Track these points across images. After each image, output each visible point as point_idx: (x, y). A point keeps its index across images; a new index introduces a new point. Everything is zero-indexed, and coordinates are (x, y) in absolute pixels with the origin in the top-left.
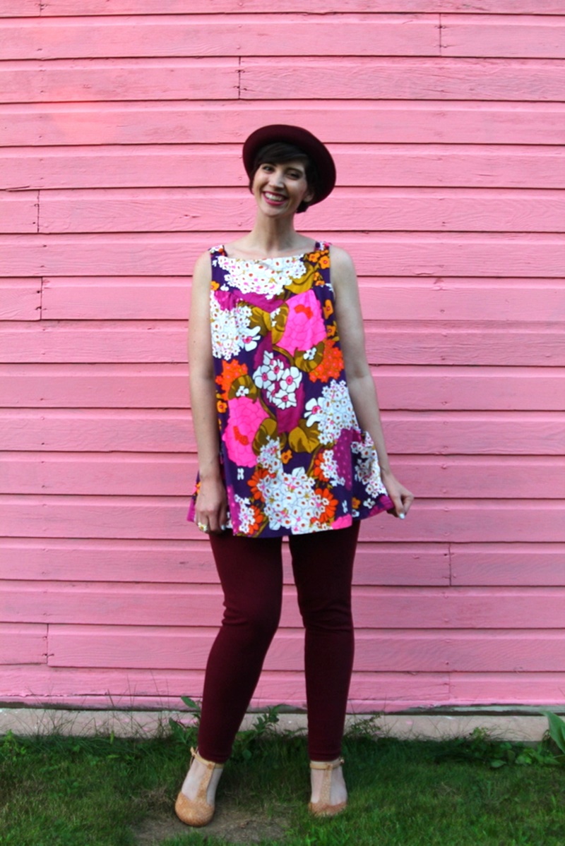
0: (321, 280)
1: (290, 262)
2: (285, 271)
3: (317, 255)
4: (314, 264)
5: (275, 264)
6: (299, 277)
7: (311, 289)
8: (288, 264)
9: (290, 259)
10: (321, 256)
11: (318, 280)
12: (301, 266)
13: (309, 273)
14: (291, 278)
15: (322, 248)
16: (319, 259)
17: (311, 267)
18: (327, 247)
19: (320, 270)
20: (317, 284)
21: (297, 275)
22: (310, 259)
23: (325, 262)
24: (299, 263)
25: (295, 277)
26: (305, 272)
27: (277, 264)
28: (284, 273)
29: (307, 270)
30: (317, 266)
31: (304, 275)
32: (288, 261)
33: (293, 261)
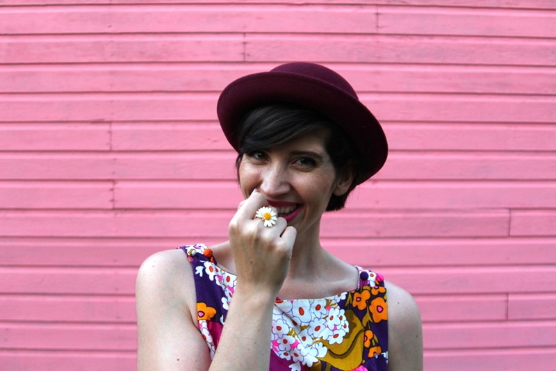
0: (377, 345)
1: (323, 310)
2: (314, 325)
3: (366, 295)
4: (361, 314)
5: (296, 312)
6: (339, 340)
7: (361, 364)
8: (318, 313)
9: (323, 303)
10: (373, 297)
11: (371, 346)
12: (341, 318)
13: (356, 331)
14: (325, 343)
15: (372, 281)
16: (369, 302)
17: (356, 320)
18: (380, 283)
19: (372, 326)
20: (371, 355)
21: (336, 336)
22: (355, 304)
23: (380, 309)
24: (337, 312)
25: (332, 341)
26: (347, 330)
27: (301, 311)
28: (311, 331)
29: (352, 326)
30: (367, 318)
31: (346, 336)
32: (318, 308)
33: (328, 307)
